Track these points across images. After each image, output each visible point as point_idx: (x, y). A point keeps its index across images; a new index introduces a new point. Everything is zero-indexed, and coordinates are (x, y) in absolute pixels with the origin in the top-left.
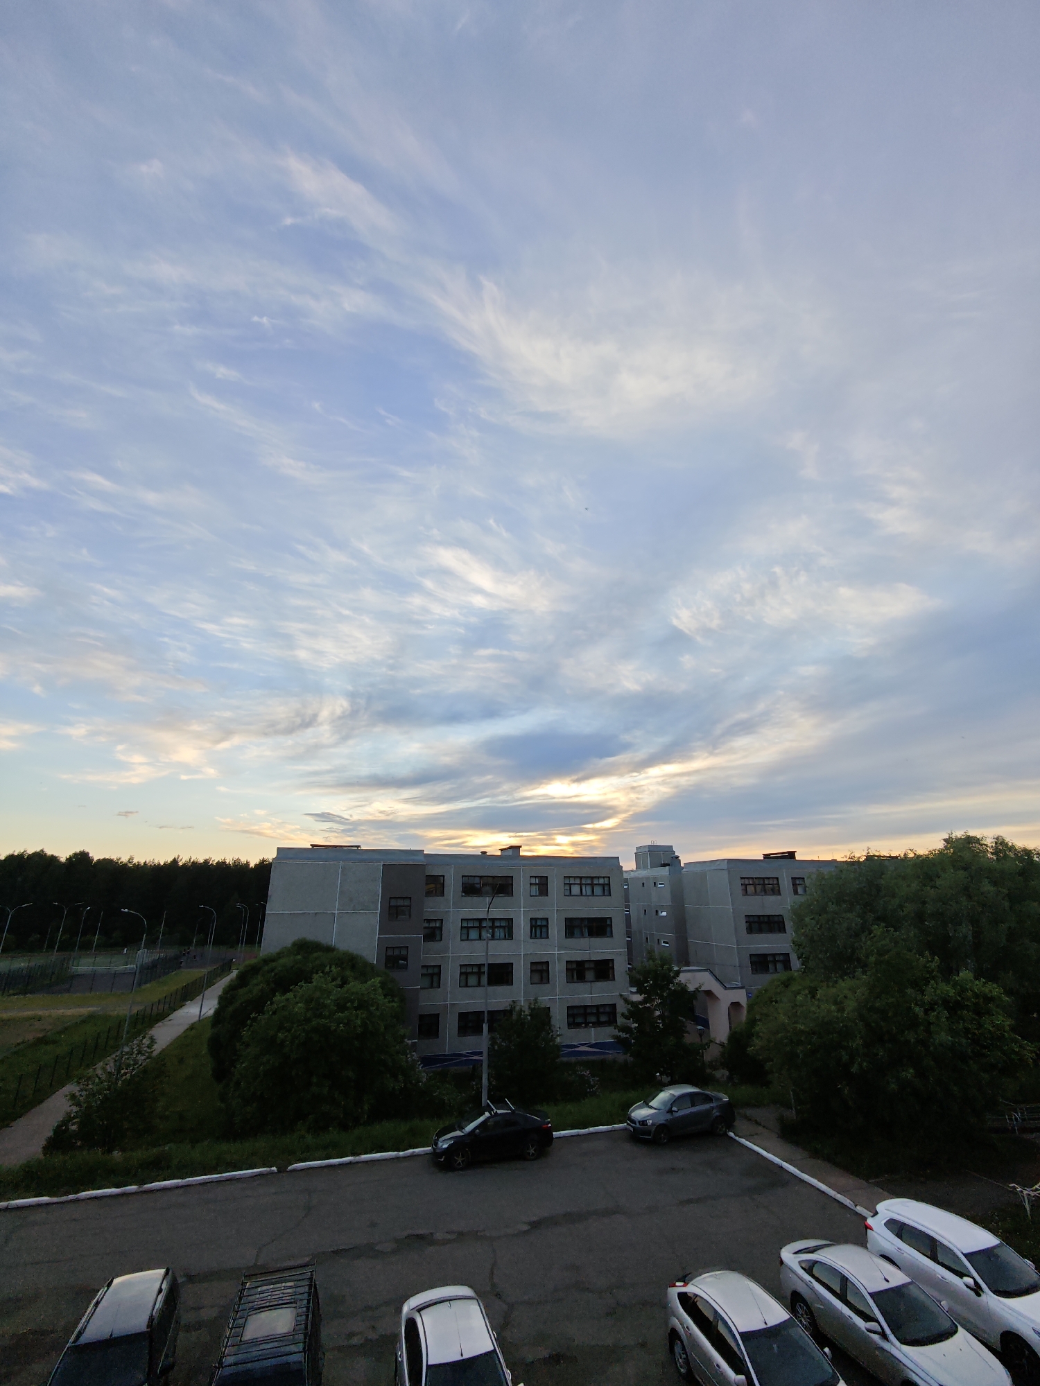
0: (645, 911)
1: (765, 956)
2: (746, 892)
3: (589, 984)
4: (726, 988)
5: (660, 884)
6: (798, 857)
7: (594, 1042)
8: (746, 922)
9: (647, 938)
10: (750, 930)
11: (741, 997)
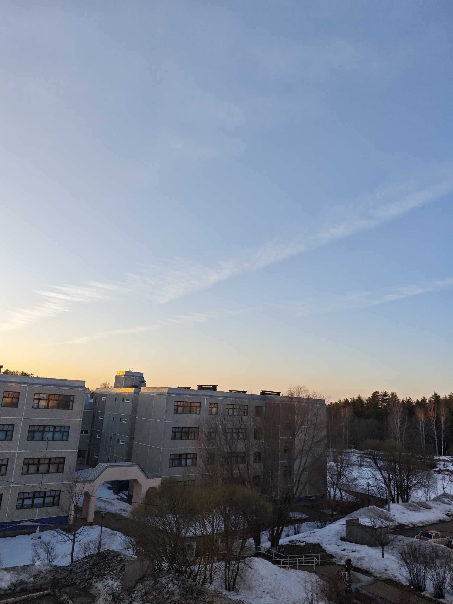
0: (114, 418)
1: (180, 455)
2: (176, 411)
3: (41, 475)
4: (148, 477)
5: (127, 400)
6: (218, 389)
7: (37, 518)
8: (172, 432)
9: (111, 438)
10: (174, 438)
11: (156, 482)
